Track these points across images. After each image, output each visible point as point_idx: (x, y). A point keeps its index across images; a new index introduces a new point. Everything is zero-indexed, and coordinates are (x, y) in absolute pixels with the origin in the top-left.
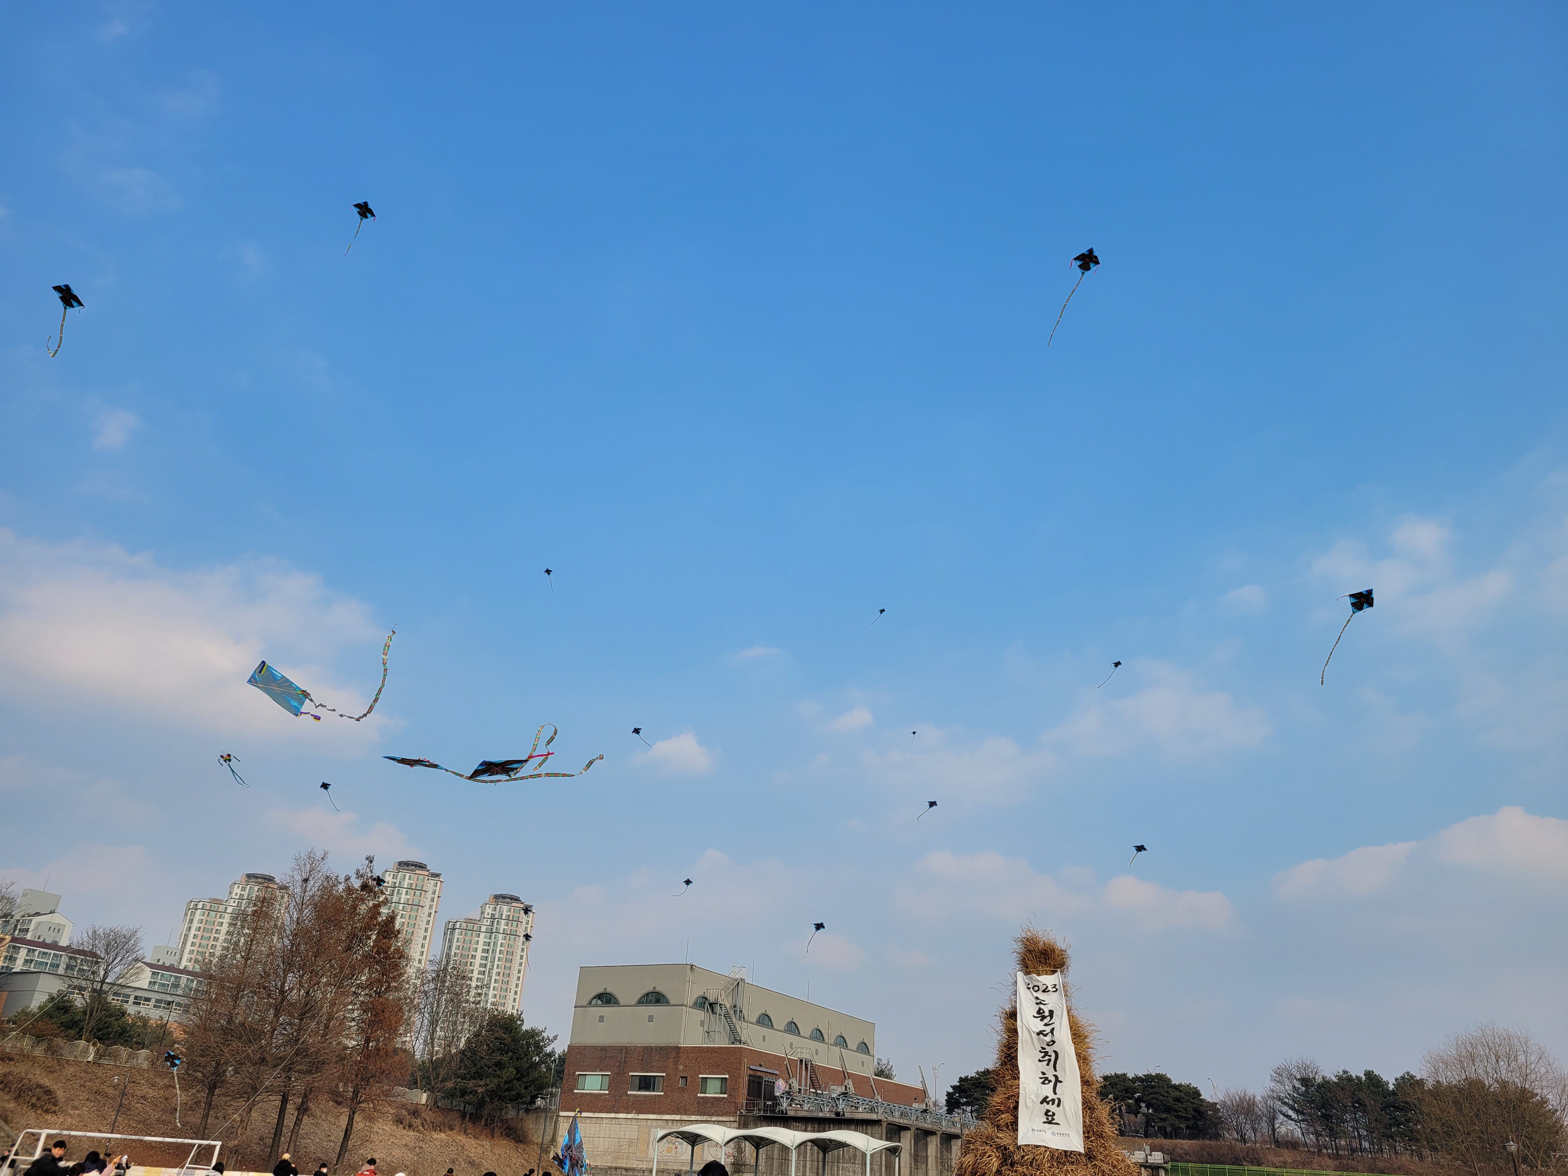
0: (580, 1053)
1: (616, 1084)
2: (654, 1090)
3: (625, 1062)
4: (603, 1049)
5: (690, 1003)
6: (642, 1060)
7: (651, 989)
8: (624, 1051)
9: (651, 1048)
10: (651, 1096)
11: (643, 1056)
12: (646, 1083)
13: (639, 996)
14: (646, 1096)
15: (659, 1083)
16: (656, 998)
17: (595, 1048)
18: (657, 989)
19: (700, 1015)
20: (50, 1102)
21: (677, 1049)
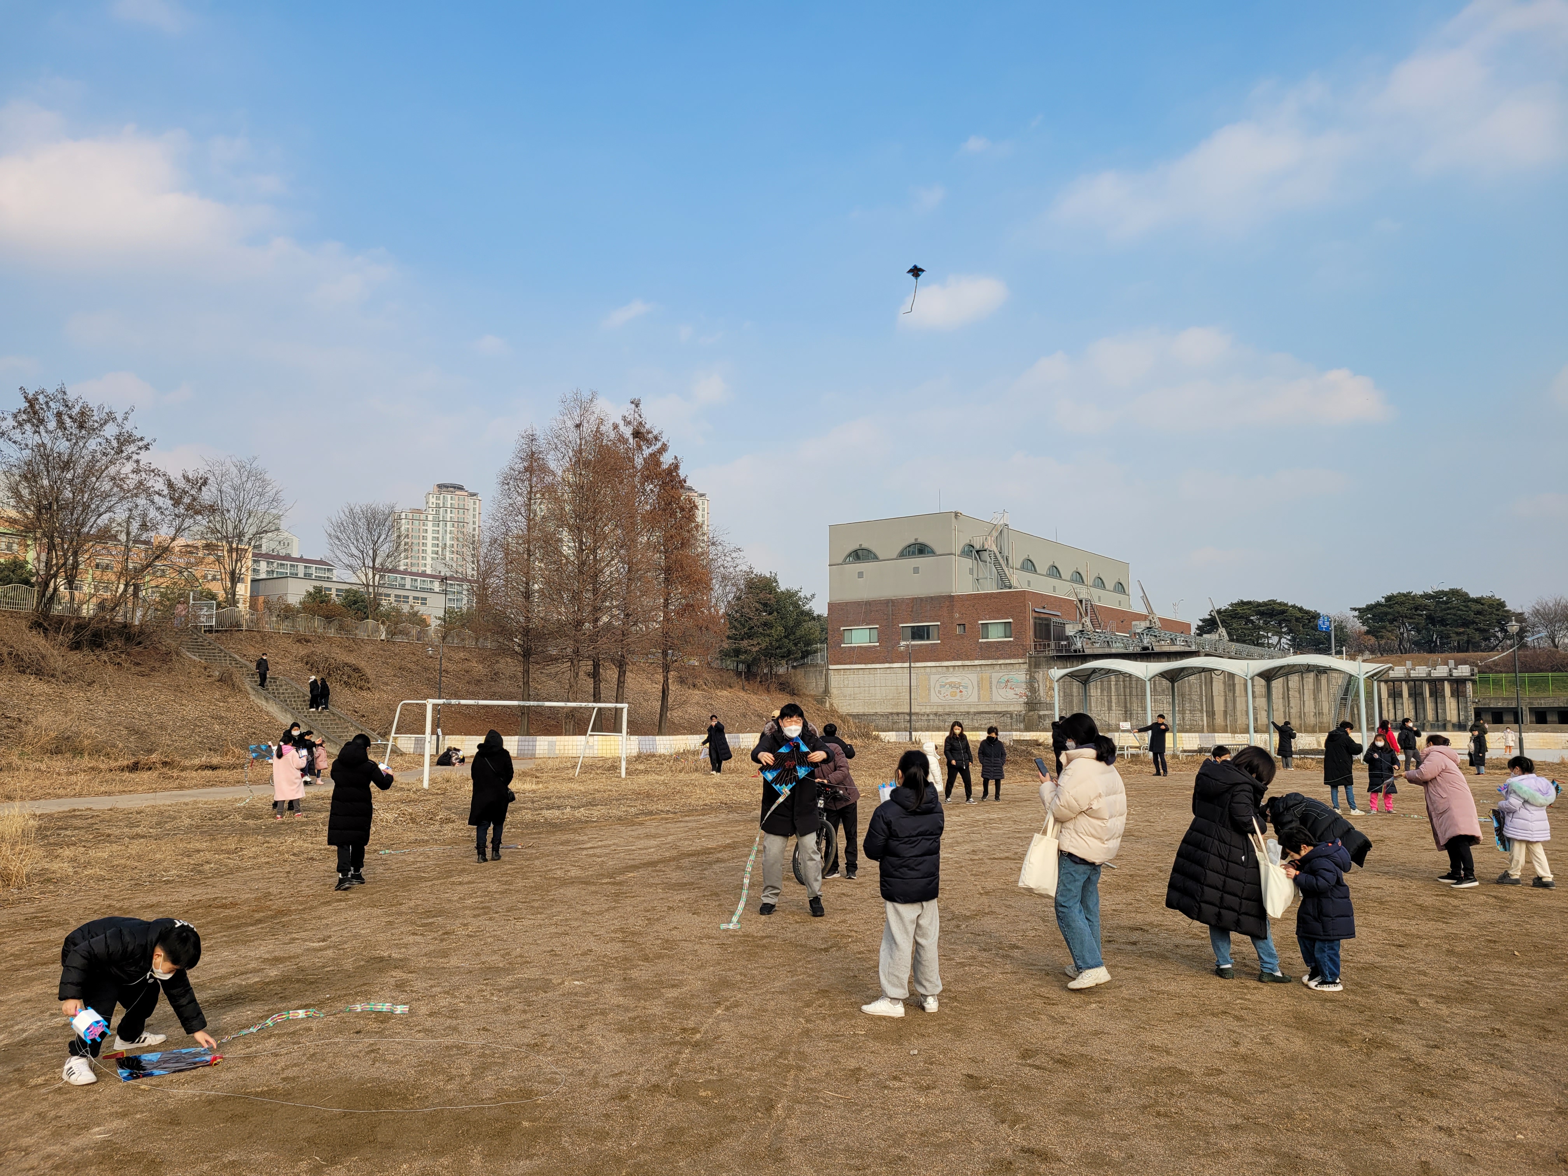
0: (842, 609)
1: (888, 636)
2: (928, 638)
3: (893, 615)
4: (868, 603)
5: (958, 552)
6: (912, 611)
7: (913, 541)
8: (890, 604)
9: (921, 599)
10: (926, 645)
11: (912, 607)
12: (919, 633)
13: (900, 548)
14: (921, 645)
15: (933, 632)
16: (921, 549)
17: (858, 604)
18: (920, 541)
19: (968, 563)
20: (361, 680)
21: (951, 598)
